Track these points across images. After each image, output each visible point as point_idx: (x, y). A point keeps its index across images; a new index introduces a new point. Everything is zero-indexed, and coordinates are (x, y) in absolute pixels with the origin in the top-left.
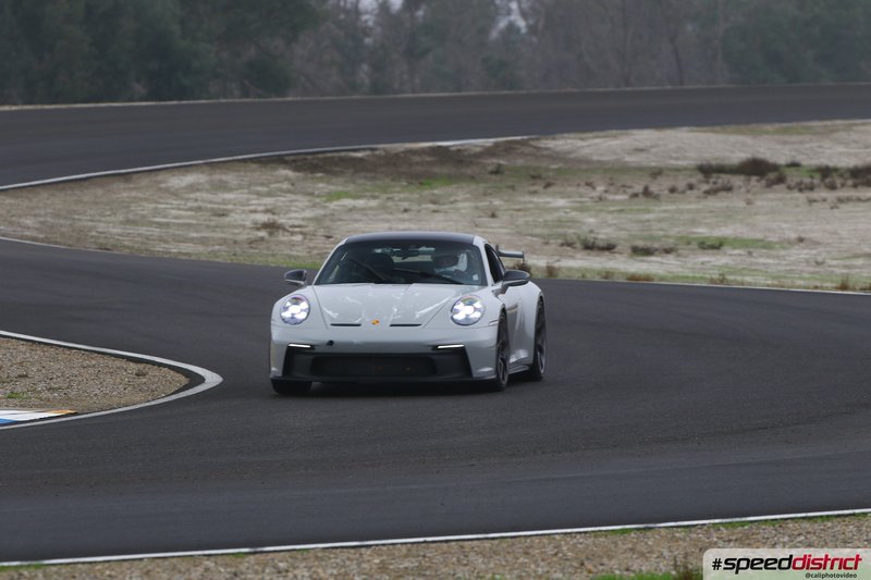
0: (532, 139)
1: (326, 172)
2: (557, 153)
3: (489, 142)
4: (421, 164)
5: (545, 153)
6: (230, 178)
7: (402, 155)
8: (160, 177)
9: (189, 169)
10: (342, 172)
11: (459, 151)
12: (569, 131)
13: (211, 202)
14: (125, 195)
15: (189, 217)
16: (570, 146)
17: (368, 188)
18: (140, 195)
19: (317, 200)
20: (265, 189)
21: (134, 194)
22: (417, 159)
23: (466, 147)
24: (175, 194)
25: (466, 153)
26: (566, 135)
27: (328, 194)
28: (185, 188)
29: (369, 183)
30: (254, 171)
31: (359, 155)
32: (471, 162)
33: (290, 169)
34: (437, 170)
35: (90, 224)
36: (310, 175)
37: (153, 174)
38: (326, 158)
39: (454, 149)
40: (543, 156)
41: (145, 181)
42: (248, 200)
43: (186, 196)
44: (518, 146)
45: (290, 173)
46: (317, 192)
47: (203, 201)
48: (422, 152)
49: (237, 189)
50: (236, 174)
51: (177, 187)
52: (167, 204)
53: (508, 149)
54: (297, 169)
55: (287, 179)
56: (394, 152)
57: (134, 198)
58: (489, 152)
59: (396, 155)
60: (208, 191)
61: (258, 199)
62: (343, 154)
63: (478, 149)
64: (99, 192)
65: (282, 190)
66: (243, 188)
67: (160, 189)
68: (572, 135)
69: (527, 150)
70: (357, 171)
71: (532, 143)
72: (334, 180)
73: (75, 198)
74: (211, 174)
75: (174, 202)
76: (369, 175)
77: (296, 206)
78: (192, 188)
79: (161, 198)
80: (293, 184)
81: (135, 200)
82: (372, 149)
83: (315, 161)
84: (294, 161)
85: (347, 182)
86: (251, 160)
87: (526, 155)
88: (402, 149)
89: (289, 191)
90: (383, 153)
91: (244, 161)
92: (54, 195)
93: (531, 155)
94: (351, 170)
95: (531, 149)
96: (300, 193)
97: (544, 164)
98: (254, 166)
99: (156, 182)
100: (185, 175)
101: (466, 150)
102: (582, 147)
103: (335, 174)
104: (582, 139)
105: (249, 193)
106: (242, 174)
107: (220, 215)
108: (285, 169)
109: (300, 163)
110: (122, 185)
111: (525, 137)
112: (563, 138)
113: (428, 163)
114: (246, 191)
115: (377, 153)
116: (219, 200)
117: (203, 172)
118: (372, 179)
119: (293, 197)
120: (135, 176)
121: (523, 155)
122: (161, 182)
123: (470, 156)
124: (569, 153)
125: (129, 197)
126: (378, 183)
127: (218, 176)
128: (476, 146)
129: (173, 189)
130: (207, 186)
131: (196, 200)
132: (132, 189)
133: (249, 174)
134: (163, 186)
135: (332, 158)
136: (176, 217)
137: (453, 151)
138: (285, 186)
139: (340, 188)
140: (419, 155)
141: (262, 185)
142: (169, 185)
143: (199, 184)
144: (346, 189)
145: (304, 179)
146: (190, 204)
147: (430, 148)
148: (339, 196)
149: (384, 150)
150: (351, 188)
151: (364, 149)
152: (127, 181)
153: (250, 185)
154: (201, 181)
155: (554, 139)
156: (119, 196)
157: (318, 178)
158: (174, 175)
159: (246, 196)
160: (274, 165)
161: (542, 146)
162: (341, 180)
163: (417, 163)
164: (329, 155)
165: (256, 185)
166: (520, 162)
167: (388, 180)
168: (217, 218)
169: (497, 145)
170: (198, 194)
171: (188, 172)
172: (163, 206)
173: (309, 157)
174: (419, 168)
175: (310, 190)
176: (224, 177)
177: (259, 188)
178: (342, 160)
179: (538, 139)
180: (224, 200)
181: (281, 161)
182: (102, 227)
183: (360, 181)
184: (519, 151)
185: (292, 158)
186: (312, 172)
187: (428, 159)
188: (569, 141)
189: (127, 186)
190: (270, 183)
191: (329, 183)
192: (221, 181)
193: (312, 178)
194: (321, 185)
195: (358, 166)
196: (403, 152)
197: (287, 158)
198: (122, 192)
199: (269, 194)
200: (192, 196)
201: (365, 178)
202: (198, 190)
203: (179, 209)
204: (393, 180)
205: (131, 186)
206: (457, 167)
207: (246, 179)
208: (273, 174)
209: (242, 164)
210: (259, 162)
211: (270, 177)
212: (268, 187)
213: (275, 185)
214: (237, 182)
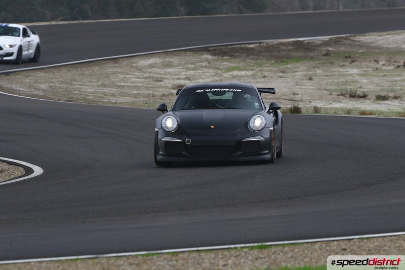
0: (352, 36)
1: (231, 56)
2: (364, 43)
3: (326, 38)
4: (286, 51)
5: (358, 43)
6: (175, 60)
7: (276, 46)
8: (135, 60)
9: (153, 55)
10: (240, 56)
11: (308, 43)
12: (373, 31)
13: (159, 74)
14: (111, 70)
15: (140, 82)
16: (372, 40)
17: (252, 64)
18: (120, 70)
19: (219, 72)
20: (193, 66)
21: (116, 69)
22: (284, 48)
23: (313, 41)
24: (140, 69)
25: (312, 44)
26: (371, 33)
27: (227, 68)
28: (147, 66)
29: (253, 62)
30: (190, 56)
31: (252, 46)
32: (314, 49)
33: (210, 55)
34: (293, 54)
35: (79, 87)
36: (220, 58)
37: (132, 58)
38: (232, 48)
39: (306, 42)
40: (356, 45)
41: (125, 62)
42: (180, 72)
43: (146, 70)
44: (343, 40)
45: (210, 57)
46: (221, 67)
47: (154, 73)
48: (289, 44)
49: (176, 66)
50: (179, 57)
51: (143, 65)
52: (133, 75)
53: (337, 42)
54: (214, 55)
55: (207, 60)
56: (271, 44)
57: (115, 72)
58: (326, 43)
59: (273, 45)
60: (159, 67)
61: (186, 72)
62: (242, 46)
63: (320, 42)
64: (97, 68)
65: (202, 67)
66: (180, 66)
67: (132, 67)
68: (375, 33)
69: (347, 42)
70: (248, 55)
71: (351, 38)
72: (234, 60)
73: (80, 73)
74: (164, 58)
75: (138, 74)
76: (255, 57)
77: (205, 75)
78: (151, 66)
79: (130, 71)
80: (209, 63)
81: (115, 73)
82: (260, 43)
83: (226, 50)
84: (215, 50)
85: (240, 61)
86: (190, 50)
87: (346, 45)
88: (277, 43)
89: (206, 67)
90: (265, 45)
91: (186, 50)
92: (69, 71)
93: (349, 45)
94: (245, 55)
95: (350, 41)
96: (212, 68)
97: (355, 50)
98: (190, 53)
99: (131, 63)
100: (148, 59)
101: (313, 43)
102: (379, 40)
103: (235, 57)
104: (380, 36)
105: (183, 68)
106: (182, 58)
107: (157, 81)
108: (207, 55)
109: (216, 51)
110: (111, 65)
111: (348, 35)
112: (369, 35)
113: (290, 50)
114: (181, 67)
115: (262, 45)
116: (163, 73)
117: (160, 58)
118: (255, 59)
119: (207, 70)
120: (121, 60)
121: (345, 44)
122: (134, 63)
123: (314, 46)
124: (371, 43)
125: (112, 72)
126: (258, 61)
127: (168, 59)
128: (319, 40)
129: (140, 67)
130: (160, 65)
131: (150, 73)
132: (115, 67)
133: (186, 58)
134: (135, 65)
135: (237, 47)
136: (133, 83)
137: (305, 43)
138: (204, 64)
139: (236, 65)
140: (286, 46)
141: (192, 63)
142: (139, 64)
143: (156, 64)
144: (238, 65)
145: (217, 60)
146: (145, 75)
147: (293, 42)
148: (233, 69)
149: (267, 43)
150: (241, 65)
151: (255, 43)
152: (115, 63)
153: (185, 64)
154: (158, 62)
155: (364, 36)
156: (107, 71)
157: (225, 59)
158: (143, 59)
159: (180, 70)
160: (201, 53)
161: (356, 40)
162: (238, 60)
163: (283, 50)
164: (235, 46)
165: (188, 64)
166: (342, 49)
167: (264, 60)
168: (155, 83)
169: (331, 39)
170: (154, 69)
171: (151, 57)
172: (129, 76)
173: (223, 48)
174: (284, 53)
175: (217, 66)
176: (171, 60)
177: (190, 66)
178: (241, 49)
179: (355, 36)
180: (166, 72)
181: (206, 50)
182: (84, 88)
183: (248, 61)
184: (342, 43)
185: (213, 48)
186: (222, 56)
187: (290, 48)
188: (372, 37)
189: (114, 65)
190: (197, 63)
191: (230, 62)
192: (169, 62)
193: (221, 60)
194: (225, 63)
195: (249, 52)
196: (277, 44)
197: (210, 49)
198: (110, 68)
199: (194, 69)
200: (149, 70)
201: (252, 59)
202: (154, 67)
203: (138, 78)
204: (267, 60)
205: (117, 65)
206: (305, 52)
207: (183, 61)
208: (200, 57)
209: (184, 52)
210: (194, 51)
211: (197, 60)
212: (195, 65)
213: (199, 64)
214: (178, 62)
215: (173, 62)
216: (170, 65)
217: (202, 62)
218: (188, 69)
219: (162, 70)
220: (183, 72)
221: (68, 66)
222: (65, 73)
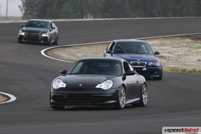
6: (168, 42)
19: (191, 49)
27: (197, 47)
30: (178, 40)
36: (195, 41)
42: (168, 49)
46: (194, 47)
49: (167, 45)
54: (192, 39)
60: (158, 46)
61: (172, 49)
65: (183, 46)
66: (170, 45)
74: (162, 41)
80: (188, 44)
86: (179, 36)
89: (185, 46)
91: (176, 36)
92: (103, 47)
96: (188, 47)
98: (178, 38)
100: (152, 41)
105: (171, 47)
106: (173, 41)
108: (188, 39)
127: (164, 41)
130: (159, 44)
138: (184, 45)
141: (178, 44)
143: (156, 44)
145: (193, 42)
148: (200, 48)
153: (173, 44)
154: (158, 43)
157: (198, 42)
158: (149, 41)
160: (185, 38)
165: (175, 44)
171: (155, 40)
175: (192, 46)
176: (166, 42)
181: (189, 37)
186: (197, 40)
190: (181, 44)
192: (164, 43)
207: (173, 42)
208: (184, 41)
209: (175, 37)
210: (181, 37)
211: (182, 42)
212: (179, 45)
213: (182, 44)
214: (169, 43)
215: (166, 43)
216: (164, 45)
217: (184, 43)
218: (174, 47)
219: (158, 48)
220: (170, 49)
221: (104, 44)
222: (99, 48)
